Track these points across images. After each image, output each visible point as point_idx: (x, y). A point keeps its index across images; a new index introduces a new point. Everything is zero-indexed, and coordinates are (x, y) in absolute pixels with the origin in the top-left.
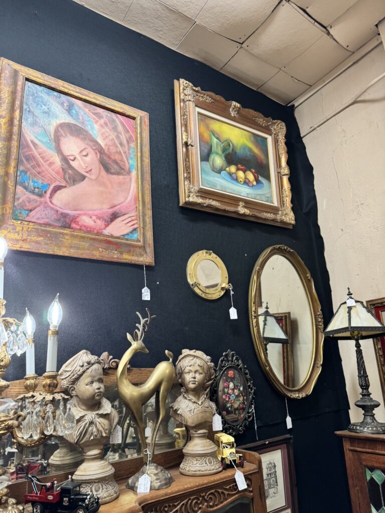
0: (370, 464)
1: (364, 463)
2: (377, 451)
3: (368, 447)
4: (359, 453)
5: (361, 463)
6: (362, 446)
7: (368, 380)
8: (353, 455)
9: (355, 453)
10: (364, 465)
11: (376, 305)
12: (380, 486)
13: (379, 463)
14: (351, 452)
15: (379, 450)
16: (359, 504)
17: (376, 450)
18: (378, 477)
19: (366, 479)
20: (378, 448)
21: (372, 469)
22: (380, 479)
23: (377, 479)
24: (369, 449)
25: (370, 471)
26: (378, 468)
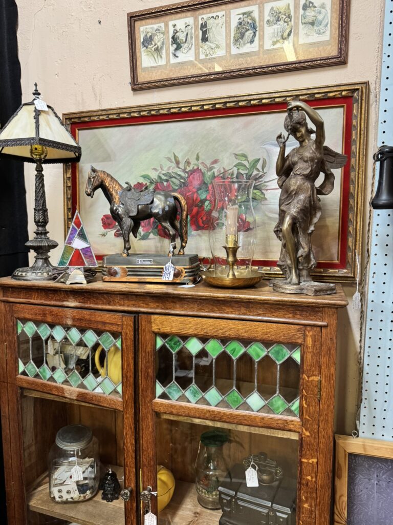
0: (22, 316)
1: (15, 315)
2: (32, 301)
3: (22, 297)
4: (11, 304)
5: (12, 316)
6: (16, 296)
7: (47, 216)
8: (5, 306)
9: (7, 304)
10: (15, 318)
11: (73, 120)
12: (31, 339)
13: (31, 314)
14: (3, 303)
15: (34, 299)
16: (6, 360)
17: (31, 299)
18: (29, 330)
19: (17, 332)
20: (33, 296)
21: (24, 321)
22: (31, 331)
23: (28, 331)
24: (23, 298)
25: (22, 323)
26: (30, 320)
